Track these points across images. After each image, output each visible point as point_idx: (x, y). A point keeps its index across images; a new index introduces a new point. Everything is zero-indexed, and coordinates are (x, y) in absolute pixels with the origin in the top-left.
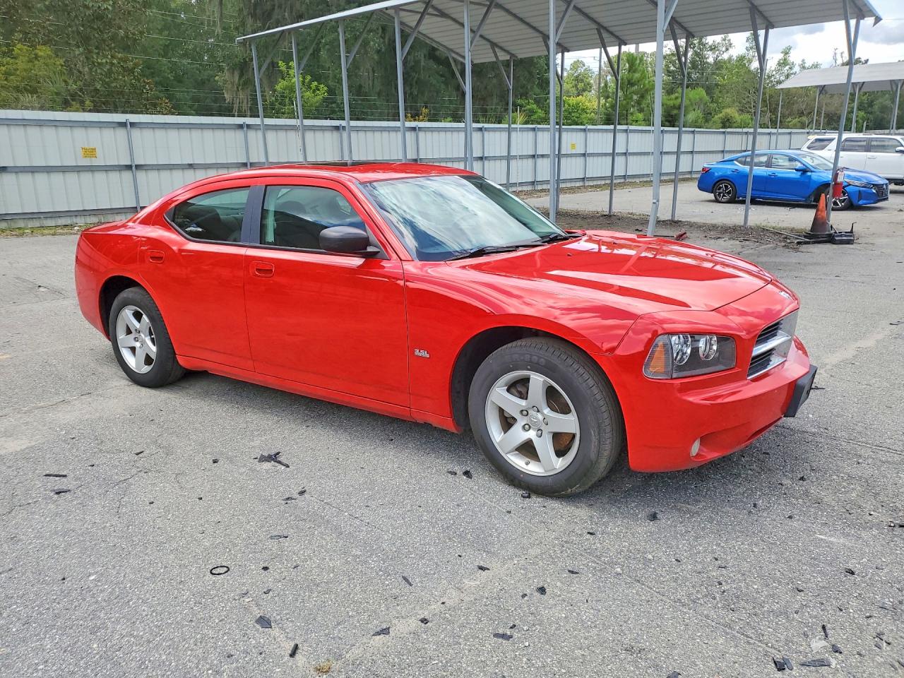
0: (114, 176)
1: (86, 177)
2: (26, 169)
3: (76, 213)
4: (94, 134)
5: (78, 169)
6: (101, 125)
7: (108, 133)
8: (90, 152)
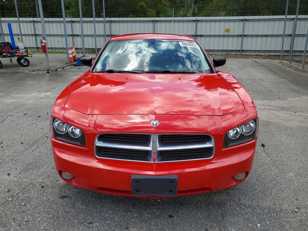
0: (235, 39)
1: (226, 39)
2: (208, 36)
3: (220, 51)
4: (227, 24)
5: (224, 36)
6: (230, 21)
7: (237, 24)
8: (227, 30)
